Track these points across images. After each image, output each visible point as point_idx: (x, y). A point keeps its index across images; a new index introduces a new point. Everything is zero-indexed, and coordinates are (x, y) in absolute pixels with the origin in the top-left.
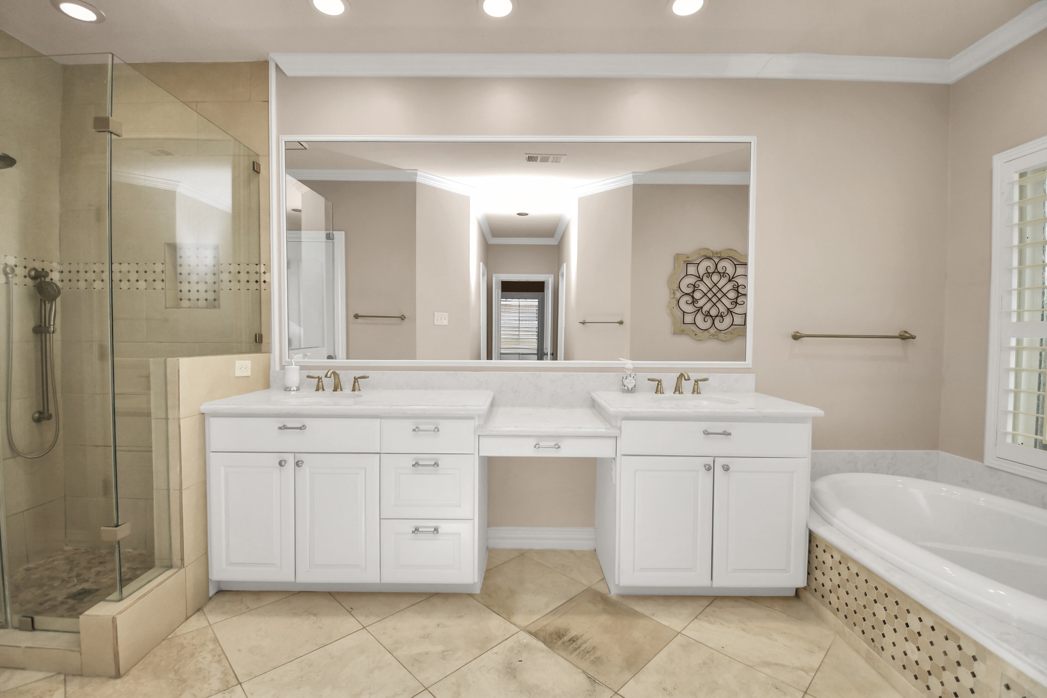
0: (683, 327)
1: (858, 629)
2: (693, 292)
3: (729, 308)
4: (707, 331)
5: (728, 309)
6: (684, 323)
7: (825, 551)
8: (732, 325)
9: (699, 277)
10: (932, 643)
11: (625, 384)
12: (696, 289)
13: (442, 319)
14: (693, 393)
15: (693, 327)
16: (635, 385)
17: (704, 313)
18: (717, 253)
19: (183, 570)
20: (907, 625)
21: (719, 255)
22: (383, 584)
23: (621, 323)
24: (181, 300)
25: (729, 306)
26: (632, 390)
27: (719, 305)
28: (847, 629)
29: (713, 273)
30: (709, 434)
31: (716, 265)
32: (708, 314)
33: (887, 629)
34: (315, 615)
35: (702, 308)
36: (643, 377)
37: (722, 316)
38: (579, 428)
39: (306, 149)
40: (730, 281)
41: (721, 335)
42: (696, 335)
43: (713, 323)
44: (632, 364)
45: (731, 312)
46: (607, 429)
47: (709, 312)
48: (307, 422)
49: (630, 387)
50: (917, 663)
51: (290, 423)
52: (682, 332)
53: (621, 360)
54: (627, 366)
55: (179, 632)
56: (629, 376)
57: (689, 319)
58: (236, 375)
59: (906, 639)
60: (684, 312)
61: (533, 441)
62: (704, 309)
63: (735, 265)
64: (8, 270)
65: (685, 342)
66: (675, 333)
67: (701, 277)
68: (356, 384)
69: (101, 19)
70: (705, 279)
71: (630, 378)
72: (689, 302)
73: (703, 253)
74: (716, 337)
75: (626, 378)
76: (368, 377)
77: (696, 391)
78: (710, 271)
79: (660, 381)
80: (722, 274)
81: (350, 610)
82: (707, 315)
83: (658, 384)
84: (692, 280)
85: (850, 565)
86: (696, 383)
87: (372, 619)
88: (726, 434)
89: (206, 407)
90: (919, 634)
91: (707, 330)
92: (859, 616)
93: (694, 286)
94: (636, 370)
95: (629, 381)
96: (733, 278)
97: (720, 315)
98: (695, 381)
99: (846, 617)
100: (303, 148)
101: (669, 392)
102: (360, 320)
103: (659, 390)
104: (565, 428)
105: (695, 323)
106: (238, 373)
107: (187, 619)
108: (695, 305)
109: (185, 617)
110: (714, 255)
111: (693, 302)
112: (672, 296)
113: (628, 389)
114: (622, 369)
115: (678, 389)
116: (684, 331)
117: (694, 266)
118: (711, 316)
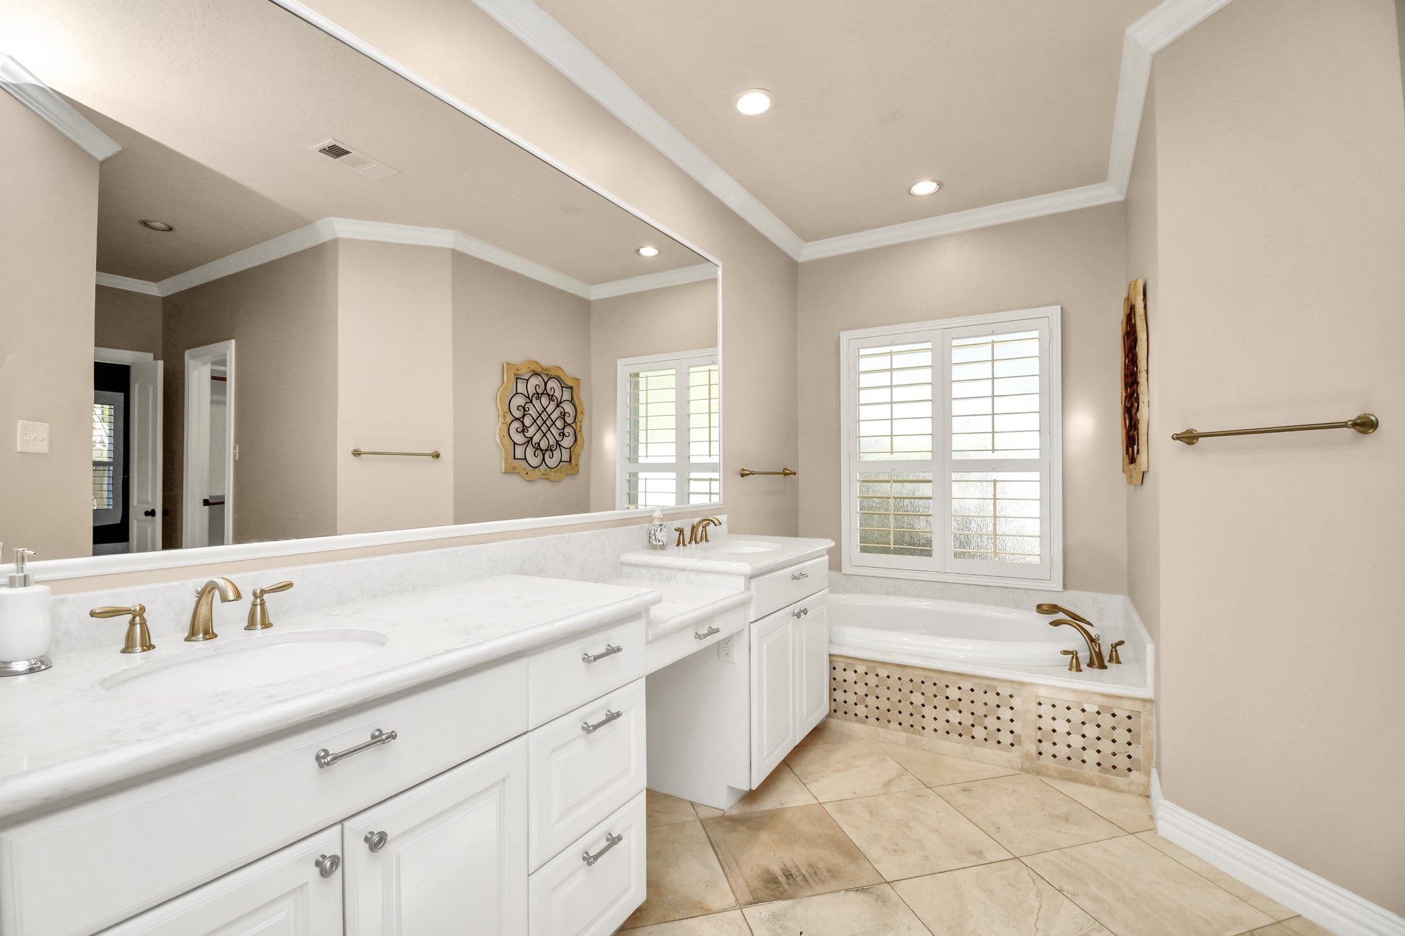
0: (513, 463)
1: (894, 724)
2: (524, 416)
3: (557, 439)
4: (536, 469)
5: (557, 441)
6: (515, 458)
7: (845, 670)
8: (561, 461)
9: (529, 398)
10: (972, 702)
12: (526, 413)
15: (524, 463)
17: (534, 445)
18: (545, 369)
20: (947, 698)
21: (548, 373)
23: (437, 456)
25: (559, 438)
27: (548, 435)
28: (880, 730)
29: (542, 394)
31: (546, 384)
32: (537, 447)
33: (928, 711)
35: (532, 438)
37: (551, 450)
40: (558, 406)
41: (552, 475)
42: (525, 473)
43: (544, 459)
45: (559, 445)
47: (539, 444)
50: (960, 723)
52: (512, 471)
57: (519, 452)
59: (947, 710)
60: (515, 443)
62: (535, 440)
63: (562, 387)
65: (516, 484)
66: (506, 473)
70: (534, 401)
72: (518, 429)
73: (533, 367)
74: (547, 477)
78: (539, 391)
80: (550, 397)
84: (522, 401)
85: (879, 671)
90: (960, 700)
91: (537, 467)
92: (894, 712)
93: (524, 408)
96: (560, 403)
97: (549, 448)
99: (878, 719)
105: (525, 459)
108: (525, 433)
110: (543, 371)
111: (523, 431)
112: (502, 421)
116: (515, 468)
117: (523, 382)
118: (542, 450)
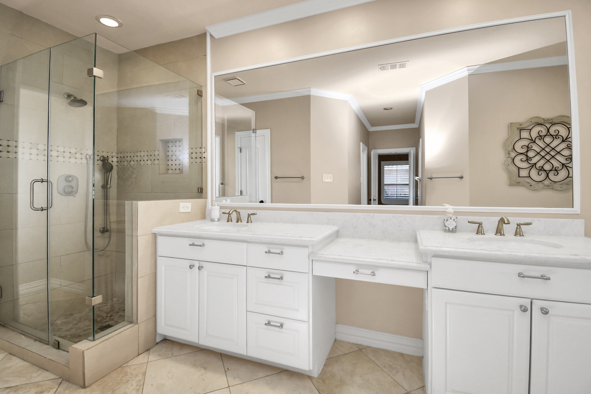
0: (519, 179)
2: (527, 151)
3: (563, 163)
4: (541, 183)
5: (563, 165)
6: (519, 177)
8: (567, 178)
9: (532, 140)
11: (446, 225)
12: (529, 149)
13: (328, 179)
14: (515, 235)
15: (528, 180)
16: (456, 227)
17: (538, 168)
18: (548, 119)
19: (137, 326)
21: (551, 121)
22: (248, 356)
23: (461, 178)
24: (168, 170)
26: (452, 230)
27: (552, 161)
29: (545, 136)
30: (524, 277)
31: (549, 130)
34: (205, 369)
35: (535, 164)
36: (463, 220)
37: (556, 170)
38: (392, 260)
39: (245, 84)
40: (563, 141)
41: (557, 186)
42: (531, 185)
43: (548, 176)
44: (453, 209)
45: (566, 166)
46: (418, 263)
47: (542, 167)
48: (206, 242)
49: (451, 228)
51: (198, 242)
52: (518, 184)
53: (445, 206)
54: (448, 211)
55: (130, 363)
56: (449, 219)
57: (524, 173)
58: (180, 211)
60: (519, 168)
61: (354, 269)
62: (538, 165)
63: (568, 128)
64: (88, 157)
65: (521, 191)
66: (511, 185)
67: (534, 140)
68: (249, 218)
69: (120, 25)
70: (537, 141)
71: (451, 221)
72: (523, 160)
73: (534, 121)
74: (551, 187)
75: (447, 221)
76: (256, 214)
77: (518, 233)
78: (542, 134)
79: (480, 224)
80: (554, 137)
81: (227, 370)
82: (541, 170)
83: (479, 226)
84: (526, 143)
86: (518, 227)
87: (237, 381)
88: (545, 278)
89: (156, 230)
91: (541, 181)
93: (528, 147)
94: (456, 213)
95: (450, 223)
96: (566, 139)
97: (554, 169)
98: (517, 224)
100: (243, 83)
101: (490, 234)
102: (278, 180)
103: (480, 231)
104: (380, 259)
105: (530, 177)
106: (181, 210)
107: (139, 355)
108: (529, 162)
109: (137, 354)
110: (545, 121)
111: (527, 160)
112: (507, 156)
113: (449, 229)
114: (444, 213)
115: (499, 231)
116: (519, 183)
117: (528, 131)
118: (545, 171)
